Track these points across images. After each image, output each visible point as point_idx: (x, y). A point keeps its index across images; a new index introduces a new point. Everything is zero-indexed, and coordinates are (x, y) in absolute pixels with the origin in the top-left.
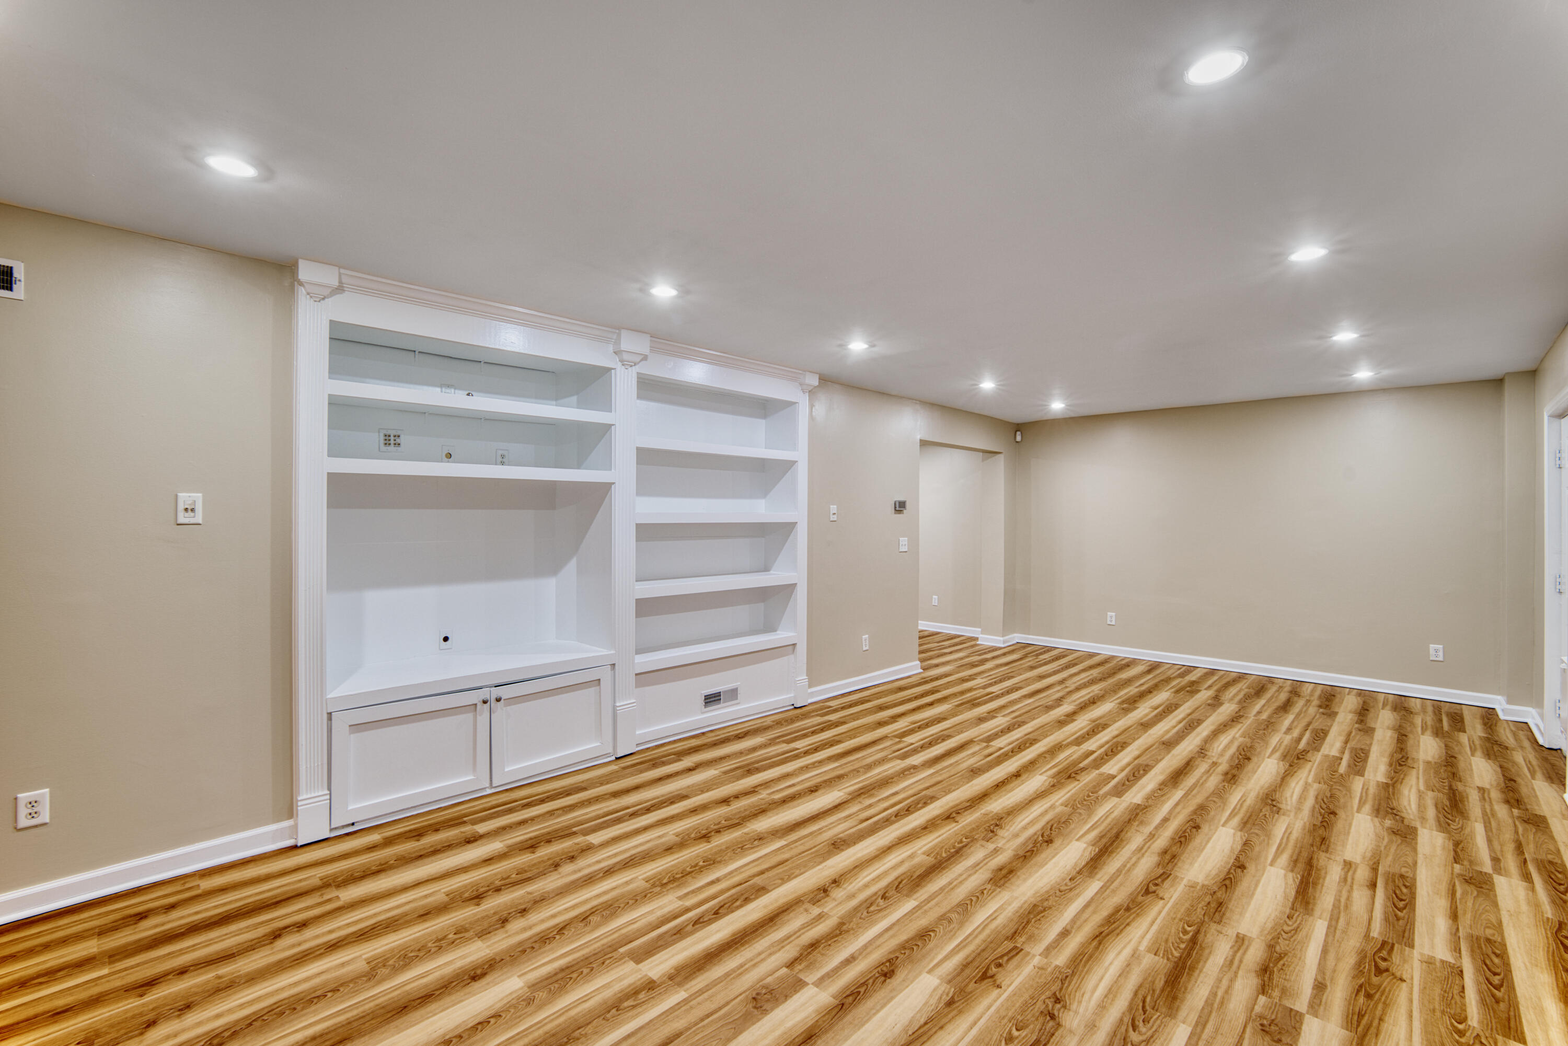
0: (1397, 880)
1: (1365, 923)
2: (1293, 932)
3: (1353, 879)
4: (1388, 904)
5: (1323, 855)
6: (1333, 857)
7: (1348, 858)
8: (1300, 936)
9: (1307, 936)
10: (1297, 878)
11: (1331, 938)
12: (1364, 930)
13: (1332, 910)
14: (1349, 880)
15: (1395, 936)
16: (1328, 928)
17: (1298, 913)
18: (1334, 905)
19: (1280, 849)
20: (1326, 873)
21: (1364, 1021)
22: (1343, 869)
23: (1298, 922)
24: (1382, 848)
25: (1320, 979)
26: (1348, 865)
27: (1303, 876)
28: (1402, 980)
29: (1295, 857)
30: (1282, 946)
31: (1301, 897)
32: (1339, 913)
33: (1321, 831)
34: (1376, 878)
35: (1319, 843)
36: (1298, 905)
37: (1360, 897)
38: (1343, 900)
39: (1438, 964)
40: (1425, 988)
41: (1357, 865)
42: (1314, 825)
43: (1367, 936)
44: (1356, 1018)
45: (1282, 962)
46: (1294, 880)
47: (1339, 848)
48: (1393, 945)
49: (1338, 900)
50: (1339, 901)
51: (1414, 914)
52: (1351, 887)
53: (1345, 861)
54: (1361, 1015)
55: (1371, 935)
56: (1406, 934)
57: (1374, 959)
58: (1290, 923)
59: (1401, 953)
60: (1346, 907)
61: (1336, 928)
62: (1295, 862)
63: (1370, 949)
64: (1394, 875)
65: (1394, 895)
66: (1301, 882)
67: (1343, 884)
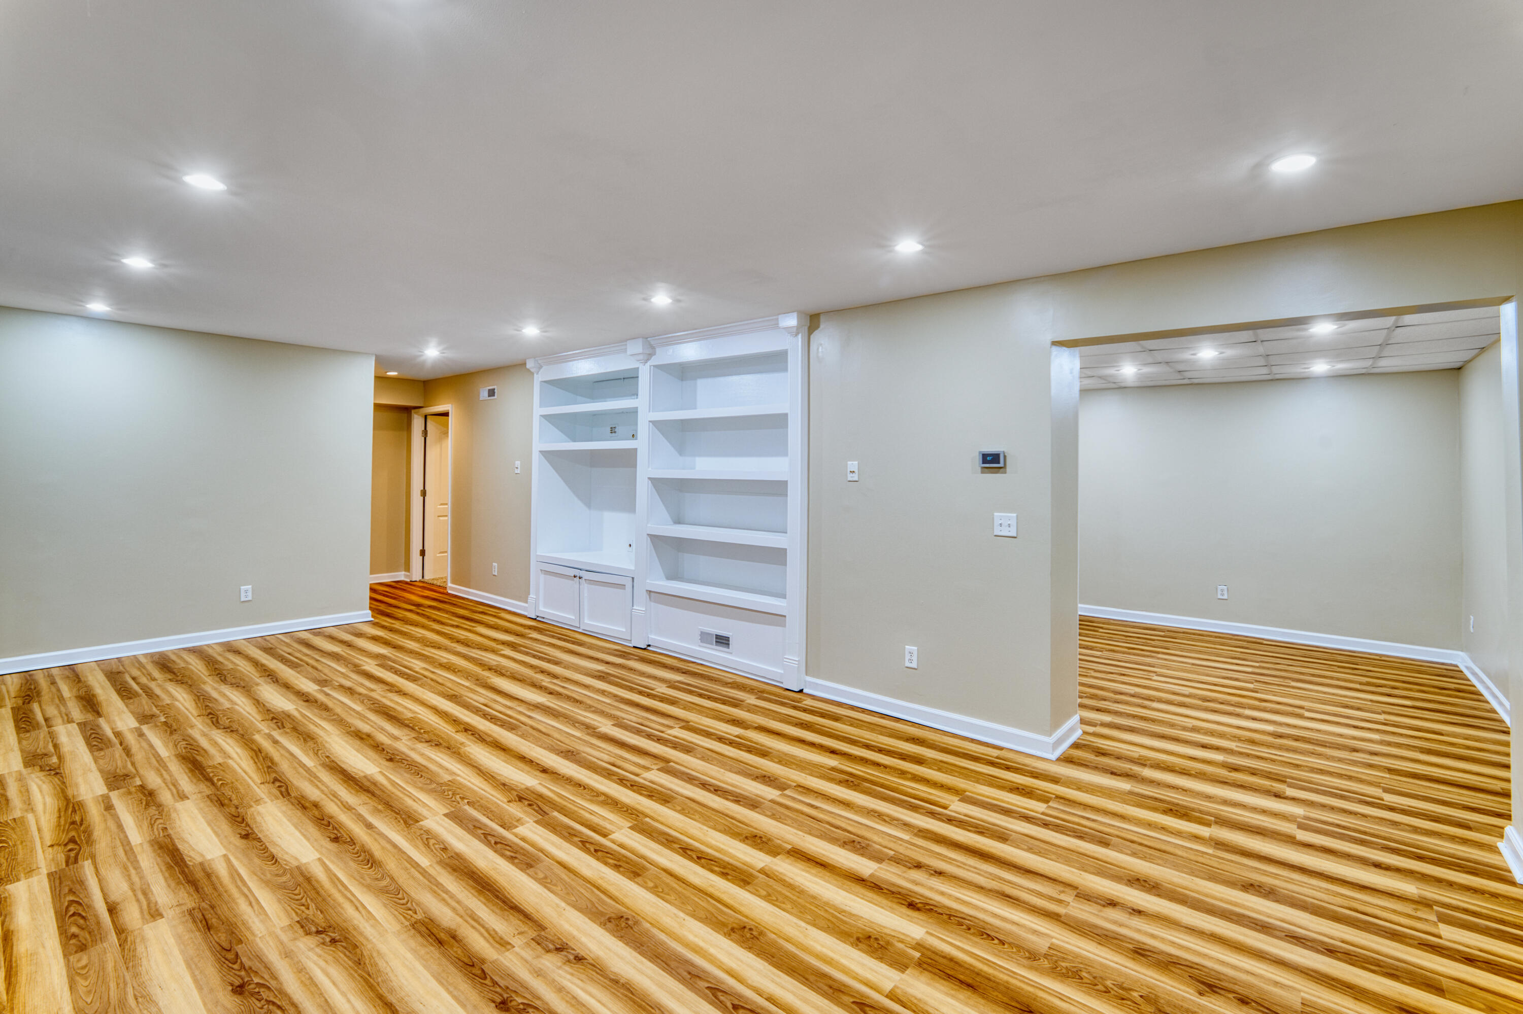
0: (88, 936)
1: (100, 866)
2: (153, 822)
3: (138, 900)
4: (86, 900)
5: (190, 903)
6: (178, 910)
7: (161, 922)
8: (146, 824)
9: (141, 826)
10: (190, 861)
11: (122, 836)
12: (99, 859)
13: (136, 857)
14: (141, 897)
15: (69, 873)
16: (129, 842)
17: (161, 835)
18: (138, 861)
19: (236, 876)
20: (169, 886)
21: (70, 810)
22: (156, 902)
23: (155, 830)
24: (128, 978)
25: (112, 811)
26: (154, 914)
27: (187, 866)
28: (52, 846)
29: (214, 878)
30: (153, 810)
31: (171, 848)
32: (128, 859)
33: (223, 938)
34: (113, 922)
35: (208, 916)
36: (167, 841)
37: (119, 886)
38: (133, 872)
39: (22, 875)
40: (31, 852)
41: (145, 921)
42: (240, 942)
43: (93, 857)
44: (77, 808)
45: (144, 803)
46: (190, 857)
47: (181, 929)
48: (67, 865)
49: (137, 868)
50: (135, 868)
51: (55, 908)
52: (133, 891)
53: (161, 916)
54: (74, 811)
55: (90, 861)
56: (57, 882)
57: (79, 845)
58: (160, 826)
59: (58, 864)
60: (126, 868)
61: (123, 845)
62: (209, 875)
63: (86, 849)
64: (94, 942)
65: (84, 914)
66: (183, 860)
67: (144, 887)
